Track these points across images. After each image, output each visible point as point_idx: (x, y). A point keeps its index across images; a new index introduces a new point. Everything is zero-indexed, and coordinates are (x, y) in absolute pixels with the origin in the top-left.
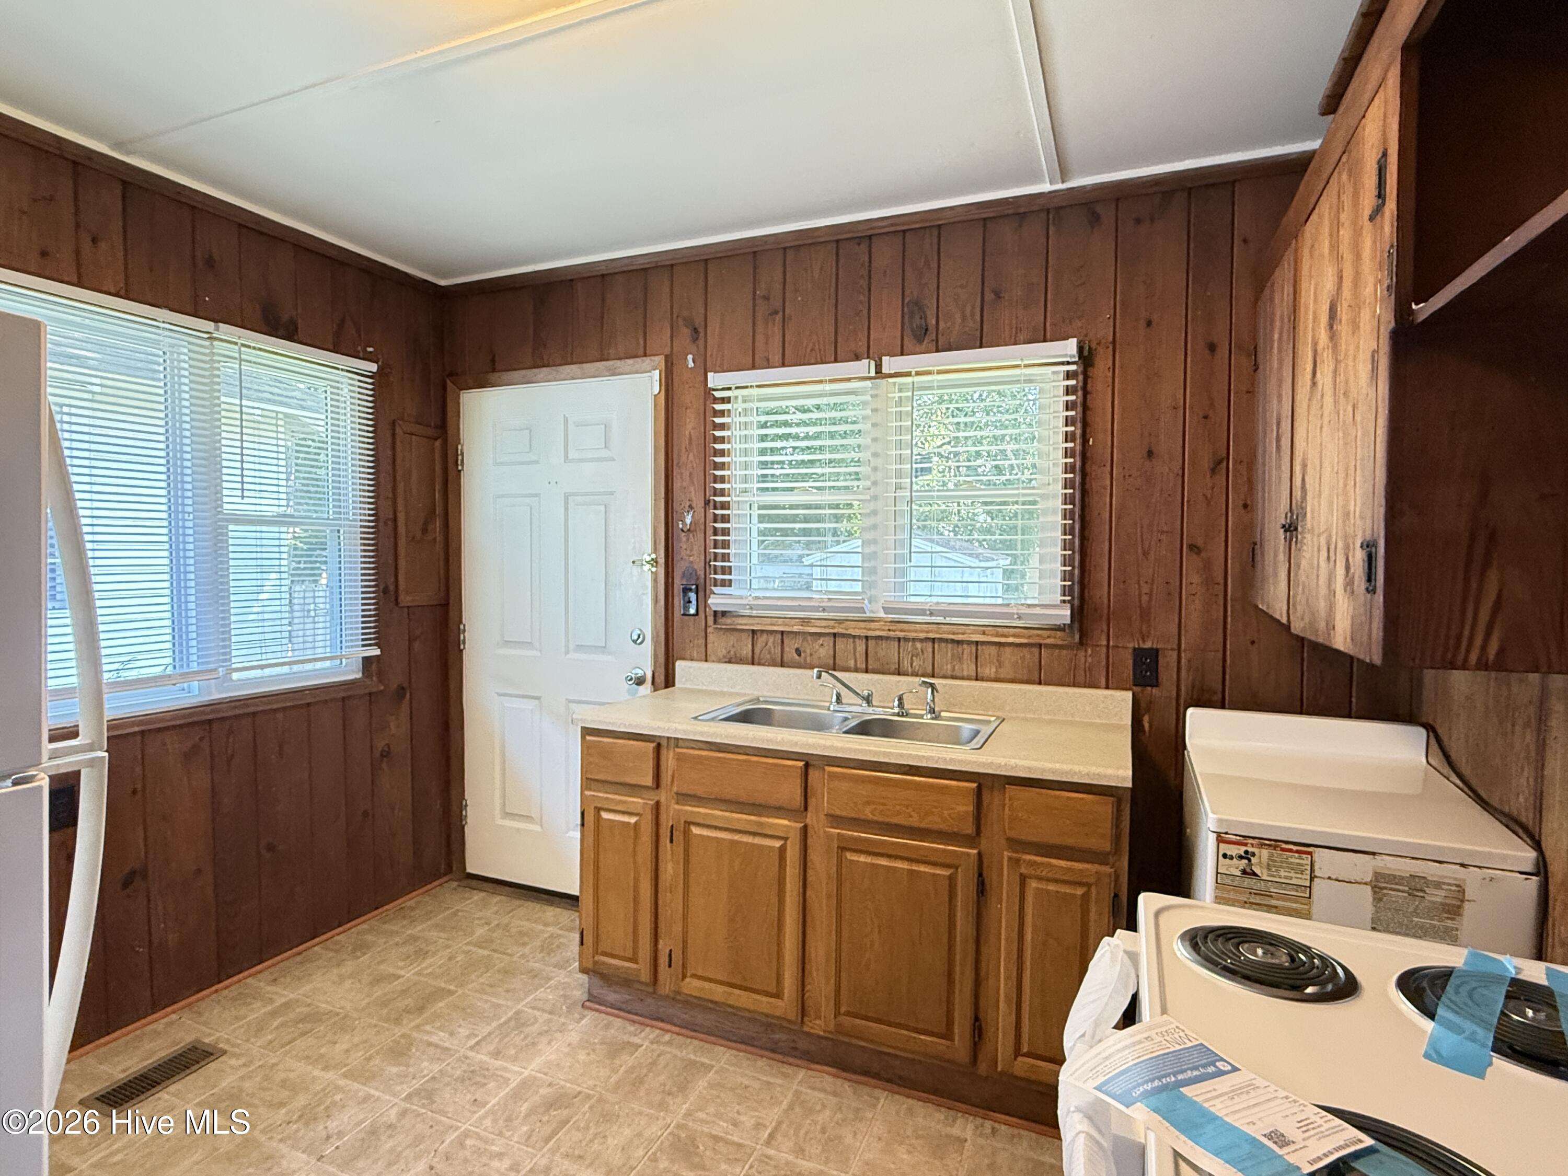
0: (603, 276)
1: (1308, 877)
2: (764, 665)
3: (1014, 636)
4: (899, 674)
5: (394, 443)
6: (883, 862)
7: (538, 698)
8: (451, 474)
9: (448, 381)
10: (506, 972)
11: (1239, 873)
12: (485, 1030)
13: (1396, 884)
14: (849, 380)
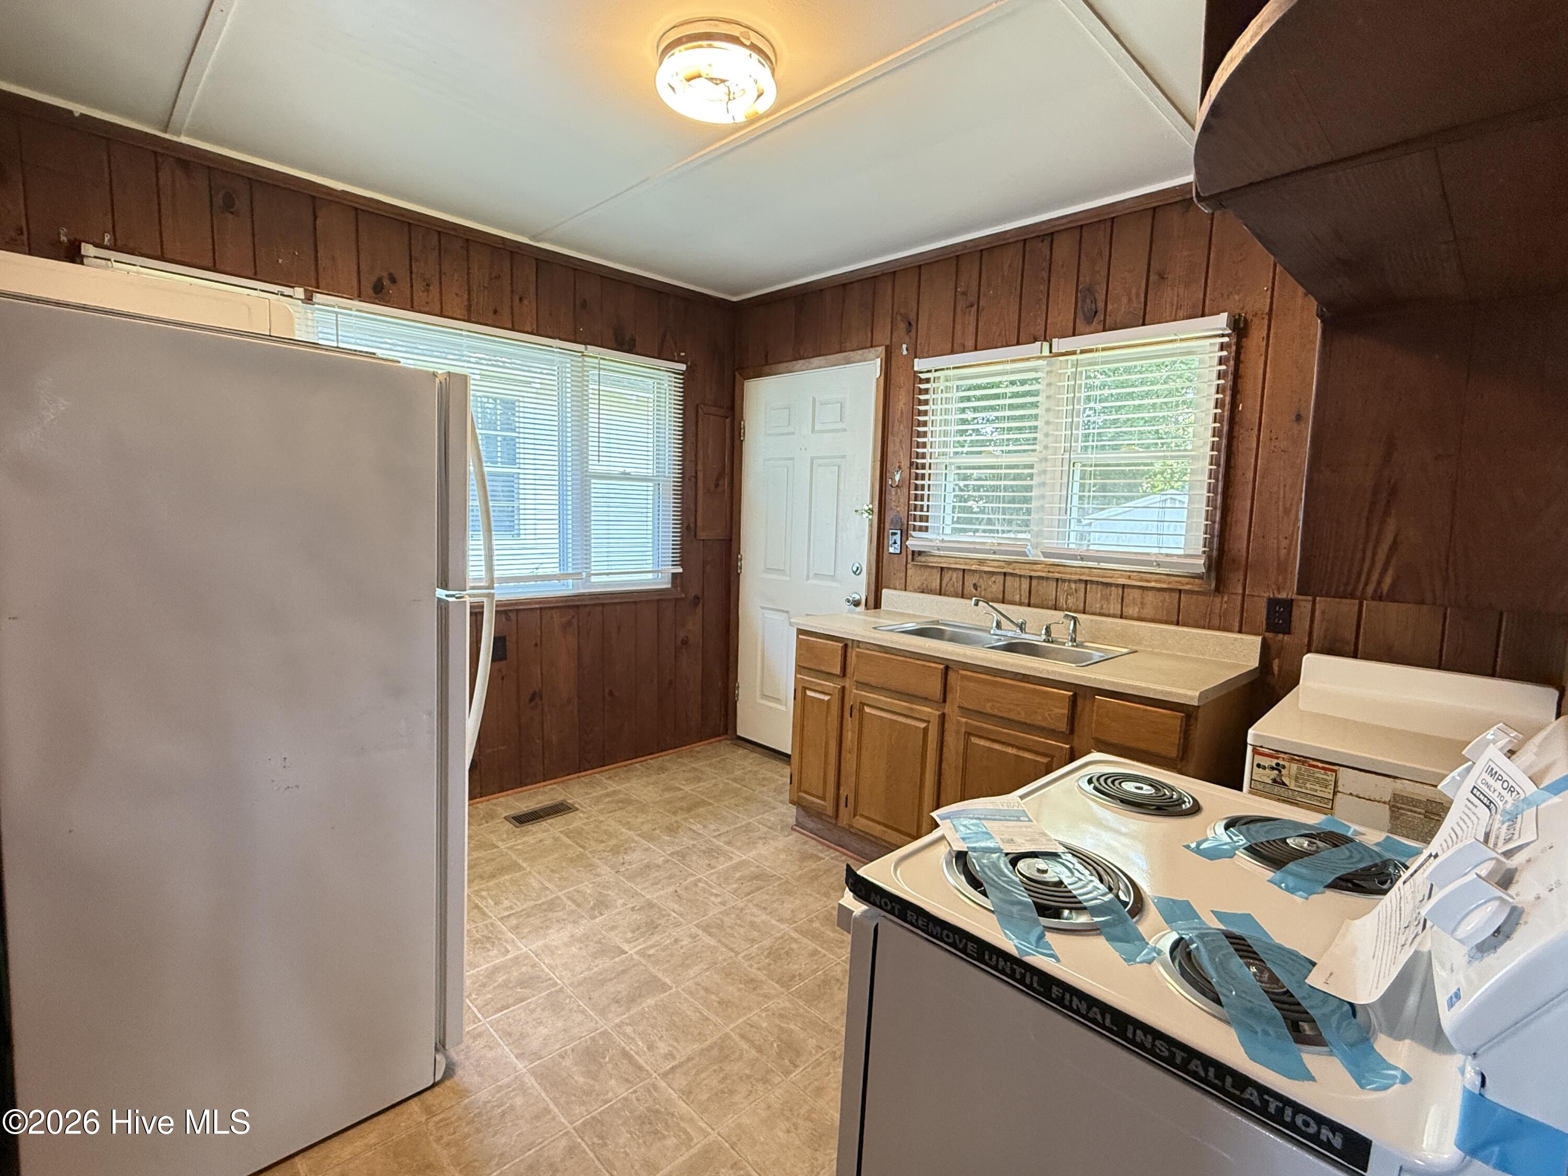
0: (844, 285)
1: (1332, 791)
2: (948, 596)
3: (1156, 581)
4: (1056, 609)
5: (697, 422)
6: (997, 747)
7: (787, 612)
8: (737, 441)
9: (737, 373)
10: (747, 799)
11: (1270, 782)
12: (724, 829)
13: (1414, 806)
14: (1028, 359)
